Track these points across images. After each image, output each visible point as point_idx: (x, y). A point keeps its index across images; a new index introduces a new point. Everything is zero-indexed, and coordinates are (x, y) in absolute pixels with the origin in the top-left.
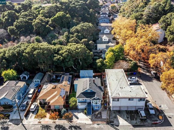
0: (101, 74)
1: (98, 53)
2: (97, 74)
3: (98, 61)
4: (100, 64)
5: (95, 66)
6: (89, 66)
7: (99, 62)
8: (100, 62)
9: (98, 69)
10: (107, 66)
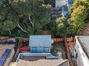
0: (63, 39)
1: (56, 11)
2: (58, 39)
3: (58, 20)
4: (62, 24)
5: (54, 28)
6: (46, 27)
7: (61, 21)
8: (63, 22)
9: (59, 32)
10: (72, 29)
